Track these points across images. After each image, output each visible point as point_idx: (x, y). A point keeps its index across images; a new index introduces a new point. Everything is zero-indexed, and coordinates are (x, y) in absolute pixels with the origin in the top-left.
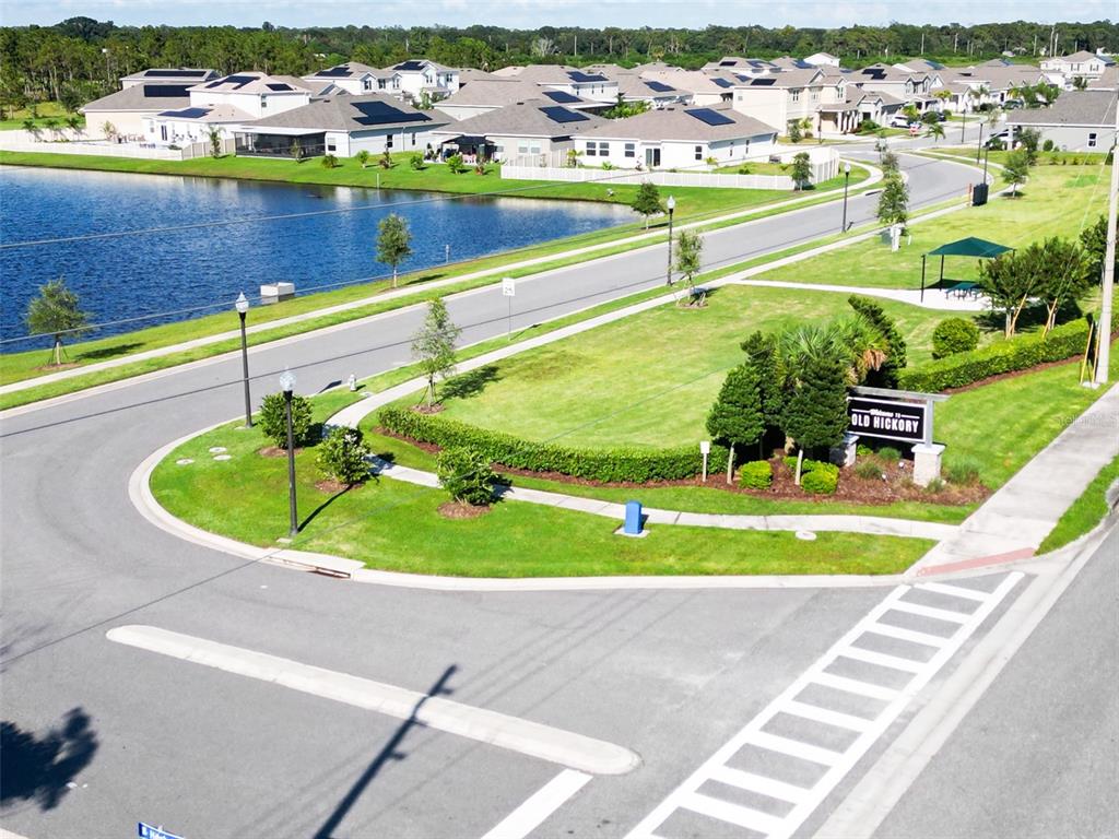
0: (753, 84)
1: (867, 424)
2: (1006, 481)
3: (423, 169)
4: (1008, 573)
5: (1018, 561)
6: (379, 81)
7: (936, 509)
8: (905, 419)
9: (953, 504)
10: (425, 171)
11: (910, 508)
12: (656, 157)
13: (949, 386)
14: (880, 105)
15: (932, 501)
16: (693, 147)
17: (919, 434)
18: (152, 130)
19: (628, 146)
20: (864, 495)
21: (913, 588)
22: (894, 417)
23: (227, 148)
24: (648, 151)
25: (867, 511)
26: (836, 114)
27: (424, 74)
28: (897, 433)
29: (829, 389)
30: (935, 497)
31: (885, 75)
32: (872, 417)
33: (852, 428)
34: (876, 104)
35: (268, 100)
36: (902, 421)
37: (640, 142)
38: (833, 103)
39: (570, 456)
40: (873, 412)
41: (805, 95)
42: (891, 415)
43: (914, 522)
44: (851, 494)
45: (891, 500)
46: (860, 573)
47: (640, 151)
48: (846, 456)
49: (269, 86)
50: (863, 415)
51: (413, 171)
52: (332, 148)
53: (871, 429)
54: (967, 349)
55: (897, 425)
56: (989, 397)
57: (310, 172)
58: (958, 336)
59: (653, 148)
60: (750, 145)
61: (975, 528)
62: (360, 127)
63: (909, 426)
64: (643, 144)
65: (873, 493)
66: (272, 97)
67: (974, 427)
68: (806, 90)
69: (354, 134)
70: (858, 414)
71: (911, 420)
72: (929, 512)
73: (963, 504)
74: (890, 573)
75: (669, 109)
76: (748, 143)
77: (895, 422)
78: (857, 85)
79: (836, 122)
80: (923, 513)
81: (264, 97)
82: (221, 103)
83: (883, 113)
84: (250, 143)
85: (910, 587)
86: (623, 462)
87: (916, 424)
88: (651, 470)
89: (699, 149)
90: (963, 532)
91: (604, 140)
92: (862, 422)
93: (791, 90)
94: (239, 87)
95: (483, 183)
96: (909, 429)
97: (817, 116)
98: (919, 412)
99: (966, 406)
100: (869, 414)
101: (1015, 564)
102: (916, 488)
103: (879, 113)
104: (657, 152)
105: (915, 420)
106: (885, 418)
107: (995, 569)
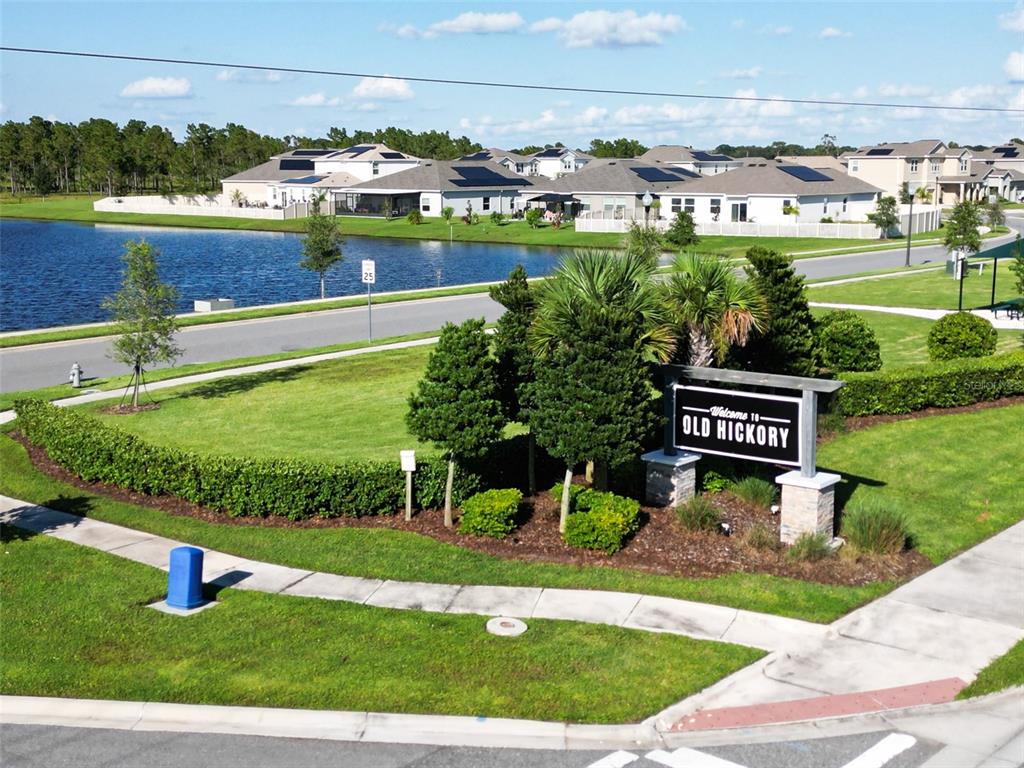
0: (869, 154)
1: (706, 433)
2: (965, 548)
3: (503, 225)
4: (882, 735)
5: (914, 709)
6: (517, 165)
7: (796, 590)
8: (767, 424)
9: (840, 582)
10: (505, 227)
11: (749, 586)
12: (741, 213)
13: (928, 405)
14: (1009, 179)
15: (799, 575)
16: (782, 201)
17: (791, 452)
18: (275, 197)
19: (713, 202)
20: (674, 556)
21: (642, 760)
22: (749, 421)
23: (327, 209)
24: (735, 207)
25: (663, 586)
26: (958, 185)
27: (562, 160)
28: (754, 449)
29: (608, 358)
30: (807, 566)
31: (1018, 153)
32: (714, 420)
33: (684, 439)
34: (1004, 179)
35: (380, 167)
36: (761, 428)
37: (725, 196)
38: (955, 175)
39: (184, 468)
40: (716, 411)
41: (925, 165)
42: (744, 416)
43: (742, 613)
44: (652, 553)
45: (722, 569)
46: (546, 717)
47: (726, 207)
48: (672, 488)
49: (382, 154)
50: (700, 416)
51: (494, 226)
52: (426, 208)
53: (712, 441)
54: (977, 356)
55: (755, 434)
56: (995, 422)
57: (396, 227)
58: (963, 337)
59: (739, 202)
60: (848, 203)
61: (860, 632)
62: (455, 188)
63: (773, 436)
64: (729, 199)
65: (693, 554)
66: (384, 165)
67: (949, 461)
68: (926, 160)
69: (447, 195)
70: (692, 414)
71: (778, 425)
72: (782, 594)
73: (859, 583)
74: (612, 720)
75: (761, 165)
76: (845, 201)
77: (750, 429)
78: (987, 162)
79: (958, 194)
80: (769, 596)
81: (376, 164)
82: (337, 171)
83: (1011, 189)
84: (352, 204)
85: (635, 757)
86: (263, 480)
87: (784, 434)
88: (312, 496)
89: (787, 203)
90: (834, 637)
91: (689, 195)
92: (699, 430)
93: (908, 160)
94: (355, 156)
95: (555, 236)
96: (773, 442)
97: (939, 187)
98: (791, 411)
99: (948, 432)
100: (708, 415)
101: (907, 714)
102: (780, 547)
103: (1008, 188)
104: (744, 207)
105: (784, 426)
106: (735, 421)
107: (859, 723)
